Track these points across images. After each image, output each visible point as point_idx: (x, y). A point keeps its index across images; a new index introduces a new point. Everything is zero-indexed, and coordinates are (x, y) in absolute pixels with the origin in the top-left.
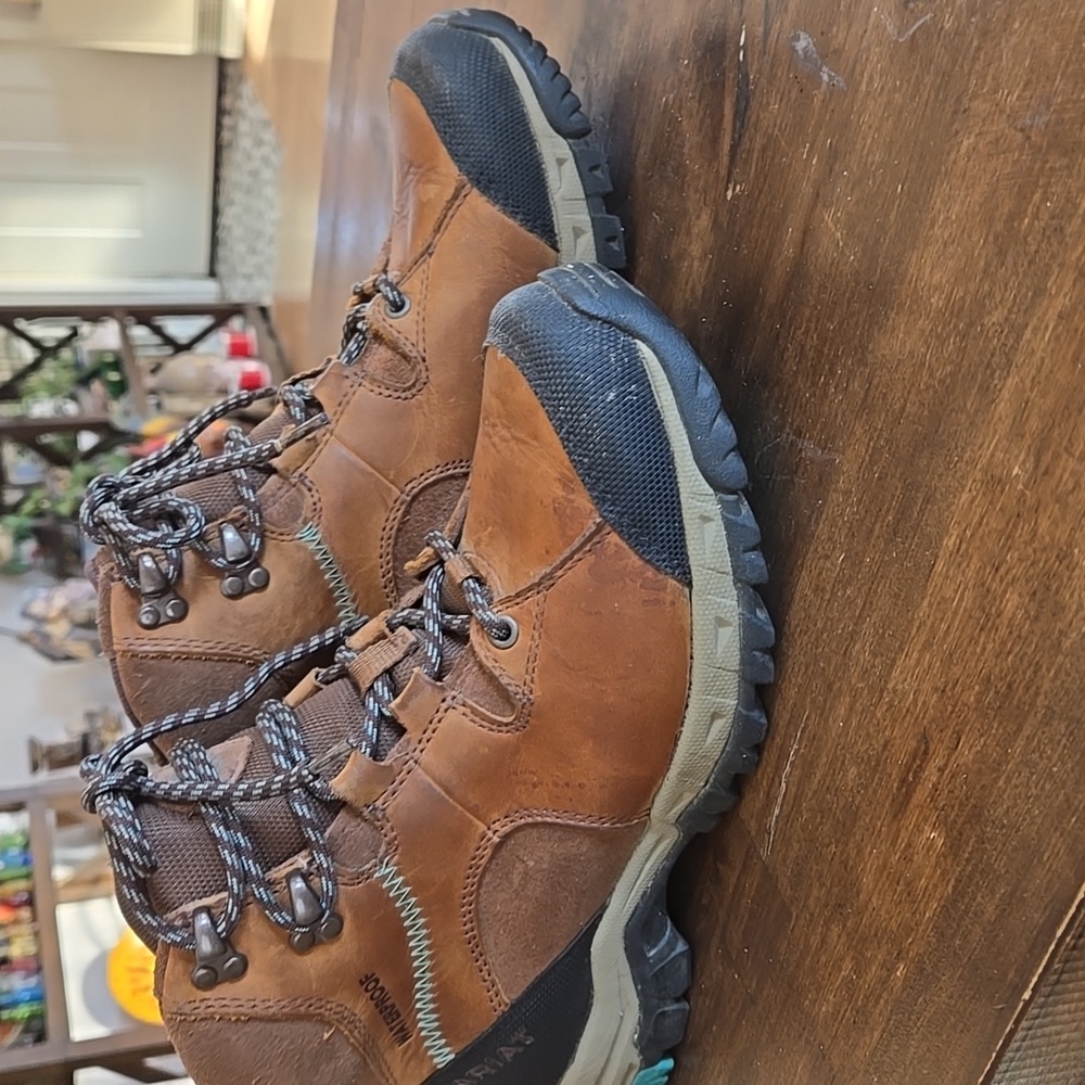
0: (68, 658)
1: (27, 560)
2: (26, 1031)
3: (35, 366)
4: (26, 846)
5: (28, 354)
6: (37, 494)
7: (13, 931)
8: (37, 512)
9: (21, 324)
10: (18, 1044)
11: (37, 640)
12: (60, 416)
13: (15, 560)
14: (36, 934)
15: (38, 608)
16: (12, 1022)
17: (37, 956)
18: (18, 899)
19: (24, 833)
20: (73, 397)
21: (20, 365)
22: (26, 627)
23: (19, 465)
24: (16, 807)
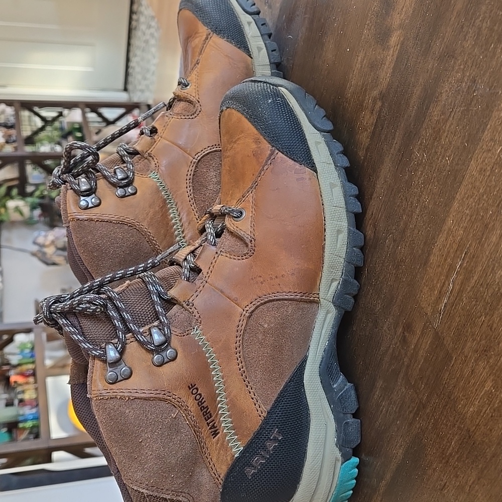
0: (54, 264)
1: (36, 219)
2: (30, 433)
3: (42, 129)
4: (33, 349)
5: (39, 123)
6: (41, 188)
7: (26, 387)
8: (41, 196)
9: (36, 109)
10: (27, 439)
11: (40, 255)
12: (53, 151)
13: (31, 218)
14: (36, 389)
15: (41, 240)
16: (24, 429)
17: (36, 399)
18: (28, 373)
19: (31, 343)
20: (59, 144)
21: (35, 129)
22: (35, 248)
23: (34, 174)
24: (28, 331)
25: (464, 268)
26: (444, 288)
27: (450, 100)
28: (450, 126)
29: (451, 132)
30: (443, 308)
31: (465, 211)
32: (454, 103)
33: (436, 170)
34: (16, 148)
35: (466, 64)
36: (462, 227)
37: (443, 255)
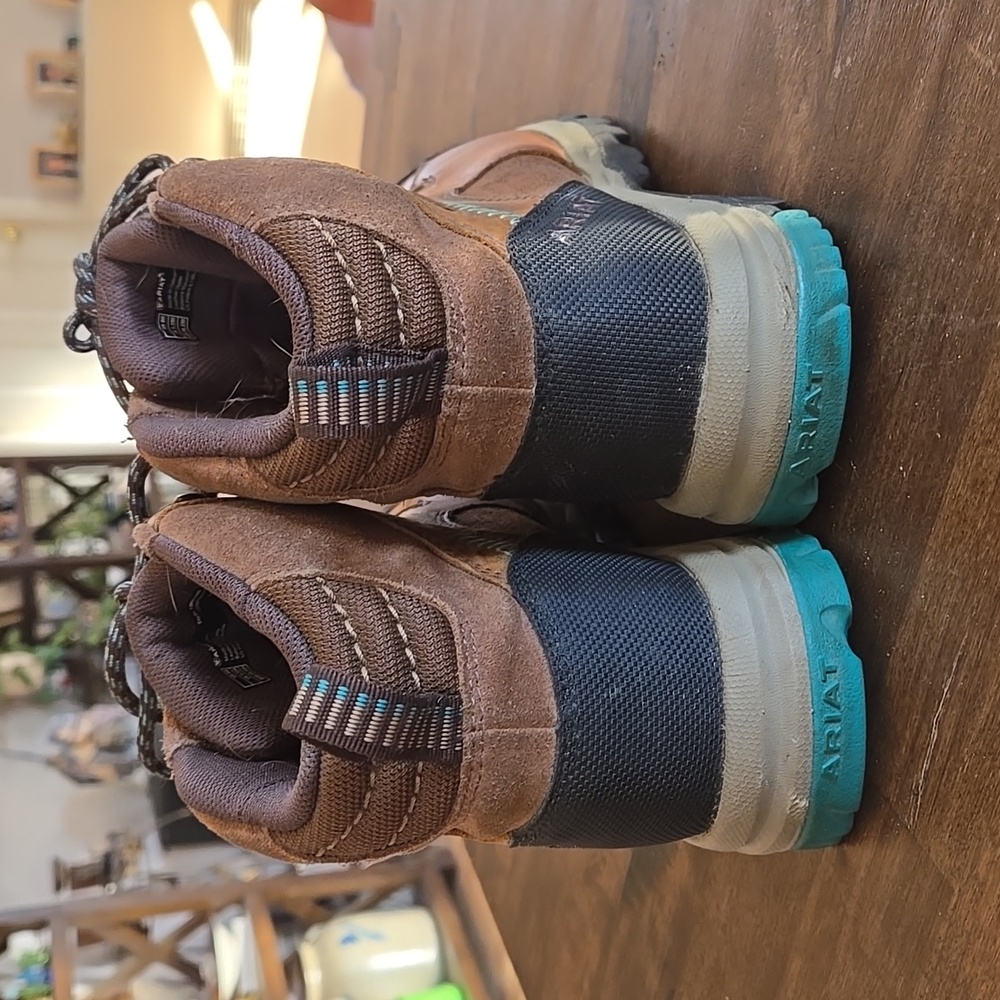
0: (93, 781)
1: (57, 689)
3: (69, 510)
4: (47, 966)
5: (62, 498)
6: (67, 626)
8: (67, 643)
9: (58, 471)
11: (63, 763)
12: (91, 554)
13: (46, 689)
15: (65, 733)
19: (46, 951)
20: (103, 536)
21: (55, 511)
22: (53, 751)
23: (52, 600)
24: (38, 926)
25: (960, 692)
26: (920, 741)
27: (896, 351)
28: (901, 403)
29: (905, 415)
30: (921, 782)
31: (950, 571)
32: (906, 357)
33: (881, 494)
34: (17, 551)
36: (947, 606)
37: (911, 670)
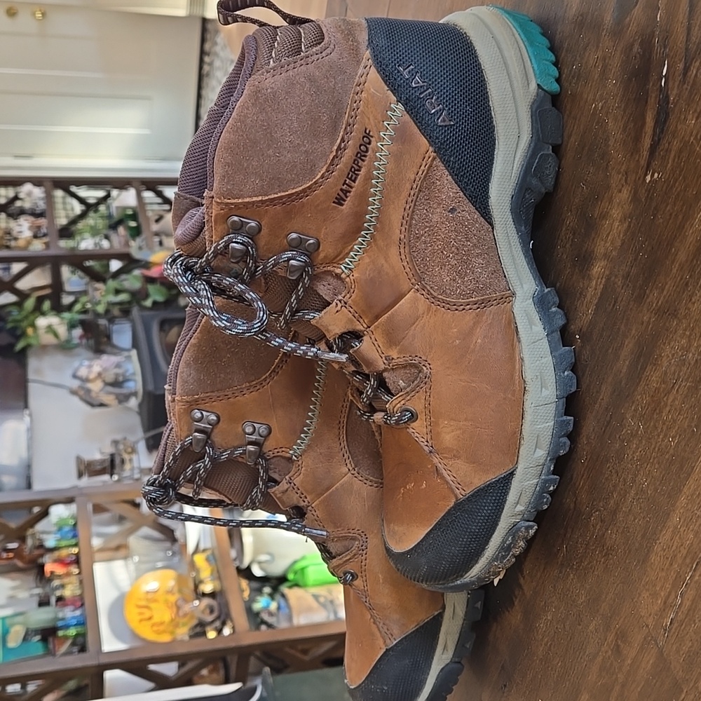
27: (673, 368)
30: (668, 624)
35: (692, 331)
37: (667, 558)
